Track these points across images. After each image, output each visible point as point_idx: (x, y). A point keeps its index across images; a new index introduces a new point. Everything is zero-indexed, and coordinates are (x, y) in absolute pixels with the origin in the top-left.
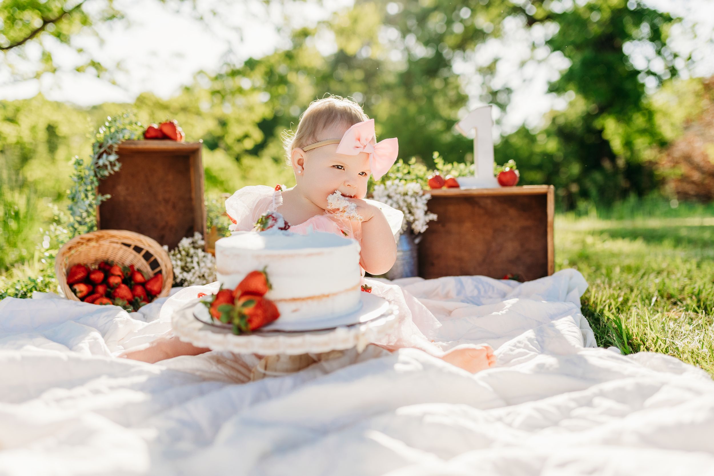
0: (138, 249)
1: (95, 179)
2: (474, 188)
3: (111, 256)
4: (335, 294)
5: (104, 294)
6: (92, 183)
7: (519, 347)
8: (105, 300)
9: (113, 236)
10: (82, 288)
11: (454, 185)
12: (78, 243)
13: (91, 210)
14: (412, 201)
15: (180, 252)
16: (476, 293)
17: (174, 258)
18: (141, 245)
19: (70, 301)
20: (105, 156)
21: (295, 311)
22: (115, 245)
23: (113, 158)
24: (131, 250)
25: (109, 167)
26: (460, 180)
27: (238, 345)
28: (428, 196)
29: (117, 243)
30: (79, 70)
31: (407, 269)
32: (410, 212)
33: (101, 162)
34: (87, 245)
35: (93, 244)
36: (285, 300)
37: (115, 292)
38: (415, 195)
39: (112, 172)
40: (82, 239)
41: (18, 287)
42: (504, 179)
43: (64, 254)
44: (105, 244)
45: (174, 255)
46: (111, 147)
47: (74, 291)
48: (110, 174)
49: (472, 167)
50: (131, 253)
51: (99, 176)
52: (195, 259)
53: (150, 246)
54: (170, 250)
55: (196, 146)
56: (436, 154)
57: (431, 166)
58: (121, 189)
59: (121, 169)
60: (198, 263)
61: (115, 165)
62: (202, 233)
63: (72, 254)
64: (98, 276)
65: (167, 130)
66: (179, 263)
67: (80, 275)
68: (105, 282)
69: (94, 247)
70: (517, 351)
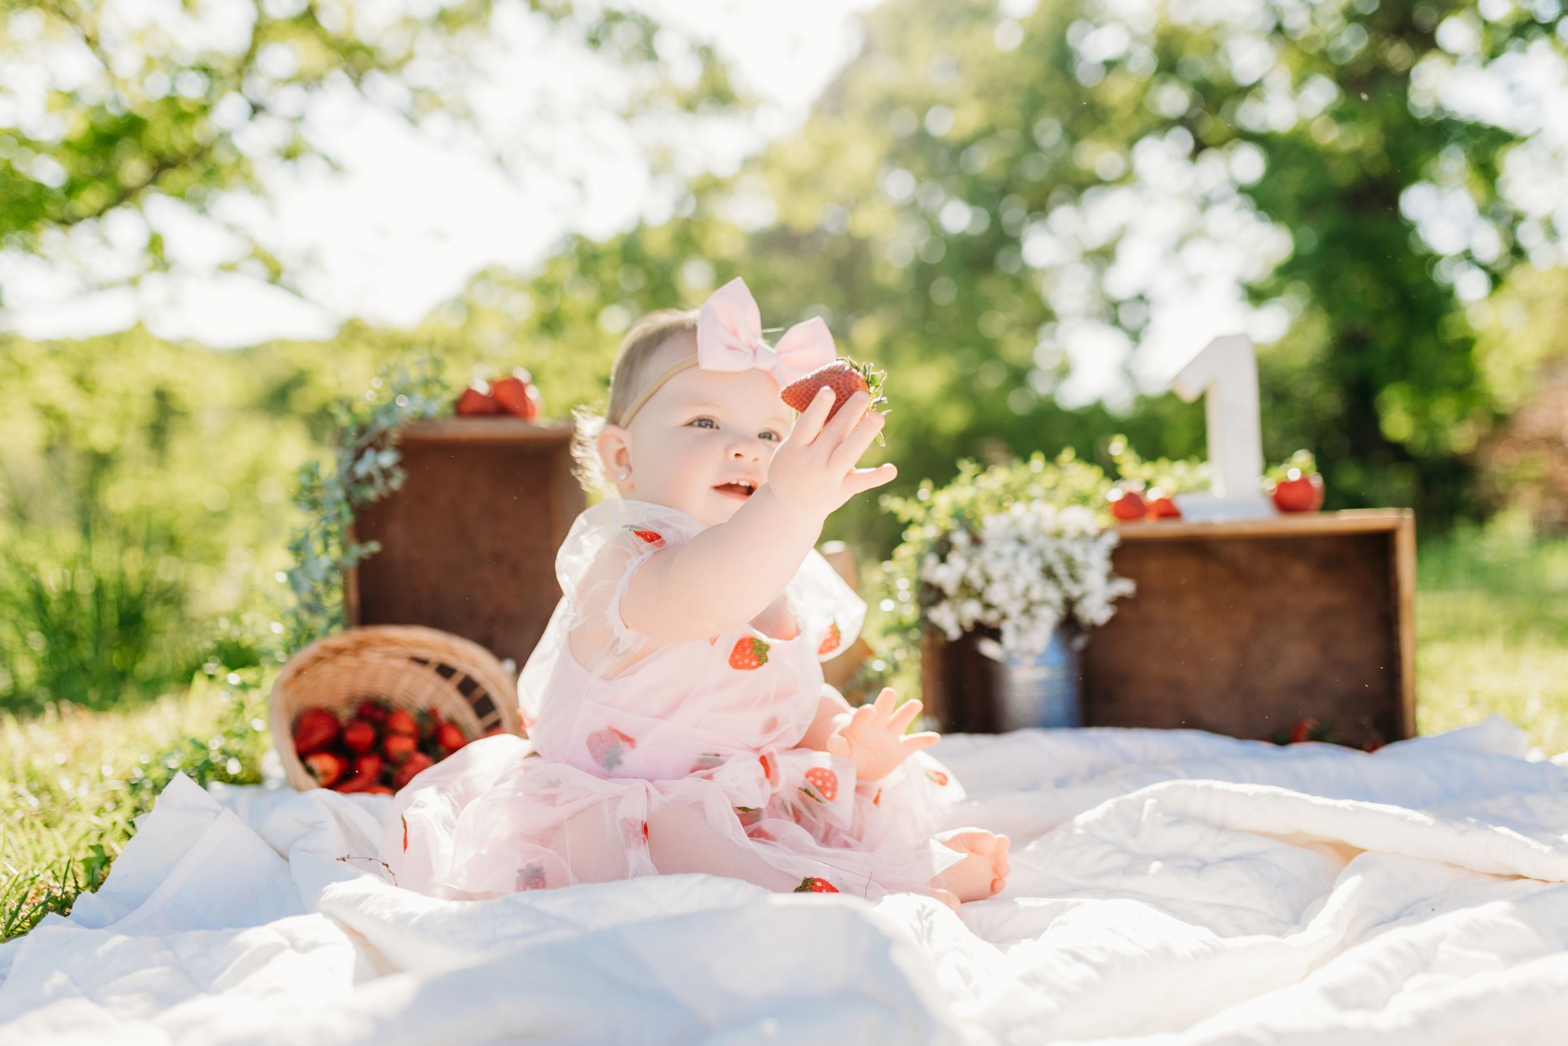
0: (445, 671)
1: (345, 509)
2: (1215, 518)
3: (383, 689)
5: (377, 779)
6: (339, 516)
9: (389, 642)
10: (325, 763)
11: (1168, 511)
12: (315, 659)
13: (335, 580)
14: (1077, 551)
18: (452, 661)
20: (369, 454)
22: (393, 662)
23: (388, 459)
24: (429, 674)
25: (379, 481)
26: (1181, 502)
28: (1112, 540)
29: (399, 657)
30: (228, 267)
32: (1073, 577)
33: (362, 469)
34: (334, 663)
35: (346, 661)
38: (1082, 536)
39: (385, 492)
40: (325, 648)
42: (1287, 498)
43: (285, 685)
44: (373, 657)
46: (384, 435)
47: (310, 771)
48: (380, 495)
50: (430, 680)
51: (356, 501)
53: (474, 663)
56: (1114, 444)
57: (1110, 470)
58: (397, 531)
59: (407, 484)
61: (391, 476)
63: (303, 686)
64: (362, 736)
65: (507, 396)
67: (322, 733)
68: (379, 747)
69: (348, 668)
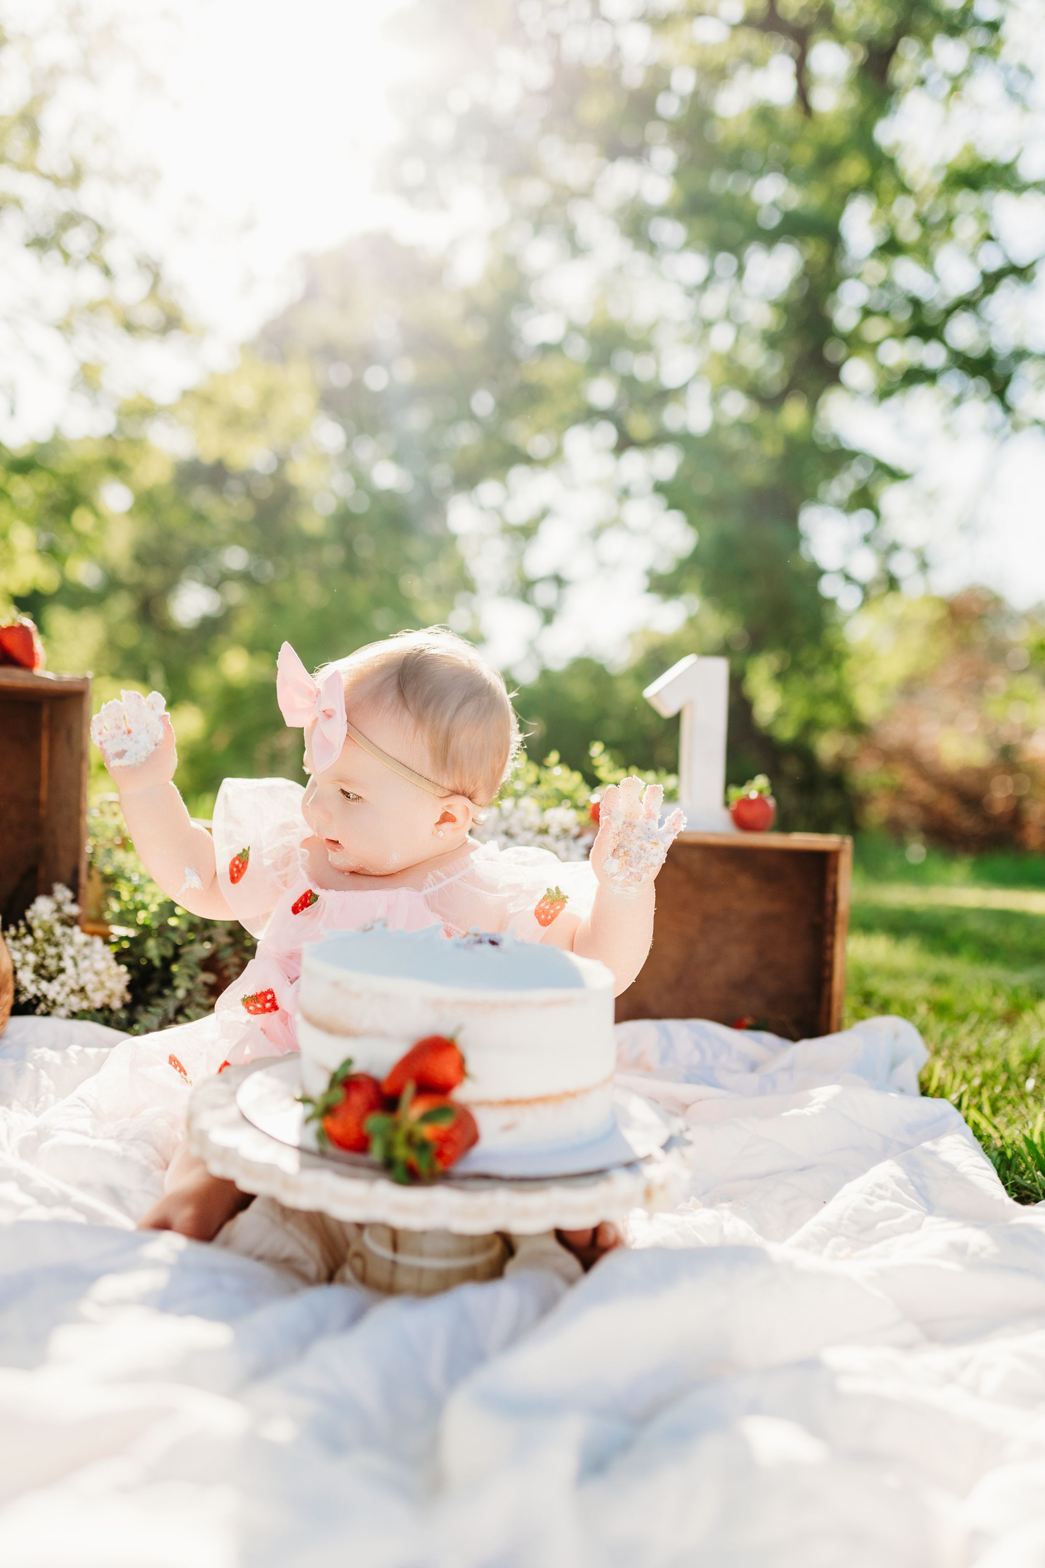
4: (586, 1091)
7: (881, 1198)
14: (557, 848)
15: (30, 931)
17: (18, 944)
21: (508, 1128)
38: (566, 836)
42: (747, 815)
45: (15, 938)
52: (68, 951)
55: (78, 687)
60: (73, 958)
62: (74, 886)
65: (13, 645)
66: (32, 958)
70: (880, 1205)
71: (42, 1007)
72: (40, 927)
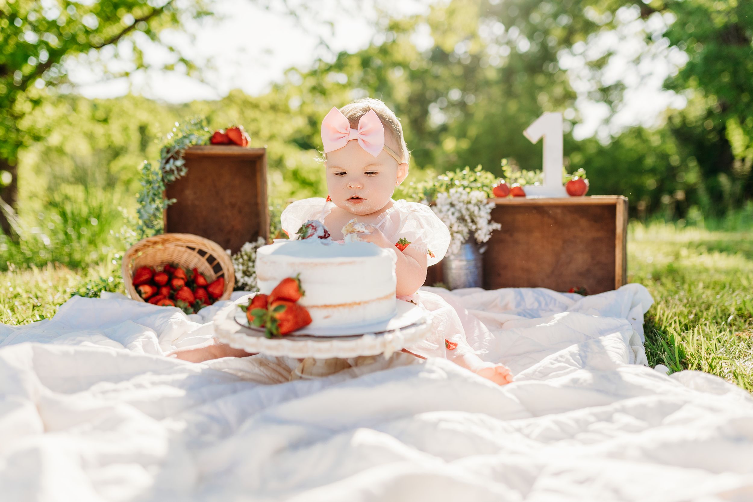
0: (202, 253)
1: (161, 184)
2: (541, 197)
3: (176, 259)
4: (366, 302)
5: (167, 296)
6: (159, 187)
7: (559, 362)
8: (167, 302)
9: (178, 240)
10: (146, 289)
11: (520, 193)
12: (145, 245)
13: (158, 214)
14: (475, 209)
15: (242, 256)
16: (536, 305)
17: (237, 262)
18: (205, 249)
19: (134, 301)
20: (171, 161)
21: (326, 317)
22: (180, 248)
23: (179, 163)
24: (195, 253)
25: (176, 172)
26: (527, 189)
27: (269, 348)
28: (492, 205)
29: (182, 246)
31: (471, 279)
32: (473, 221)
33: (168, 167)
34: (153, 248)
35: (159, 246)
36: (317, 307)
37: (178, 294)
38: (479, 204)
39: (178, 177)
40: (148, 241)
41: (89, 287)
42: (573, 188)
43: (130, 256)
44: (171, 246)
45: (236, 259)
46: (178, 152)
47: (139, 293)
48: (176, 178)
49: (541, 175)
50: (195, 256)
51: (166, 181)
53: (213, 250)
54: (232, 254)
55: (260, 152)
56: (504, 162)
57: (499, 173)
58: (189, 194)
59: (188, 174)
61: (181, 170)
62: (265, 238)
63: (139, 257)
64: (163, 278)
65: (232, 135)
66: (241, 267)
67: (145, 277)
68: (169, 284)
69: (159, 250)
70: (558, 365)
71: (247, 288)
72: (246, 254)
